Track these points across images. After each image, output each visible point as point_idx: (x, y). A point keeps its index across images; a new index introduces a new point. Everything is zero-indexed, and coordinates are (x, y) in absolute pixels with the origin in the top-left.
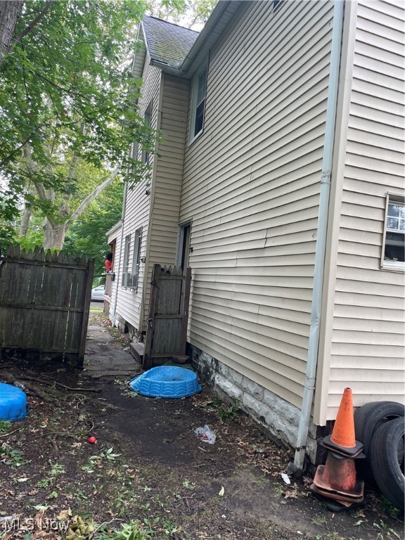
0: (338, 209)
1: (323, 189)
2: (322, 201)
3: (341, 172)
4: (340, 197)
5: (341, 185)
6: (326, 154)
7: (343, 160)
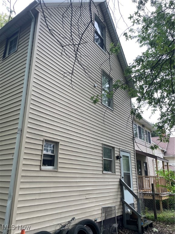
0: (24, 145)
1: (18, 136)
2: (17, 141)
3: (26, 130)
4: (25, 140)
5: (25, 135)
6: (20, 121)
7: (27, 125)
